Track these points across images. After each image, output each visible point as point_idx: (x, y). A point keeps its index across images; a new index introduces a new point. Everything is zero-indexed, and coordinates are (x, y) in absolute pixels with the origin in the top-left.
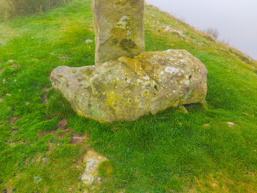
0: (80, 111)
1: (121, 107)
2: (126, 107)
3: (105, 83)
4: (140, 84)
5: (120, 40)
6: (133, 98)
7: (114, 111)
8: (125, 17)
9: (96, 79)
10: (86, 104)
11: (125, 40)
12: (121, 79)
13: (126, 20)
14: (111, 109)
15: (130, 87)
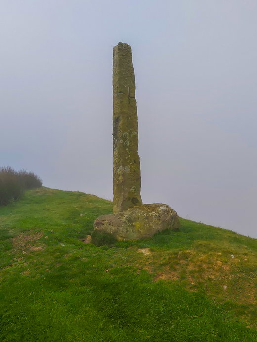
0: (119, 238)
1: (144, 230)
2: (147, 229)
3: (133, 218)
4: (151, 215)
5: (132, 198)
6: (149, 224)
7: (140, 232)
8: (134, 187)
9: (127, 217)
10: (125, 231)
11: (134, 198)
12: (141, 214)
13: (135, 188)
14: (139, 231)
15: (147, 218)
